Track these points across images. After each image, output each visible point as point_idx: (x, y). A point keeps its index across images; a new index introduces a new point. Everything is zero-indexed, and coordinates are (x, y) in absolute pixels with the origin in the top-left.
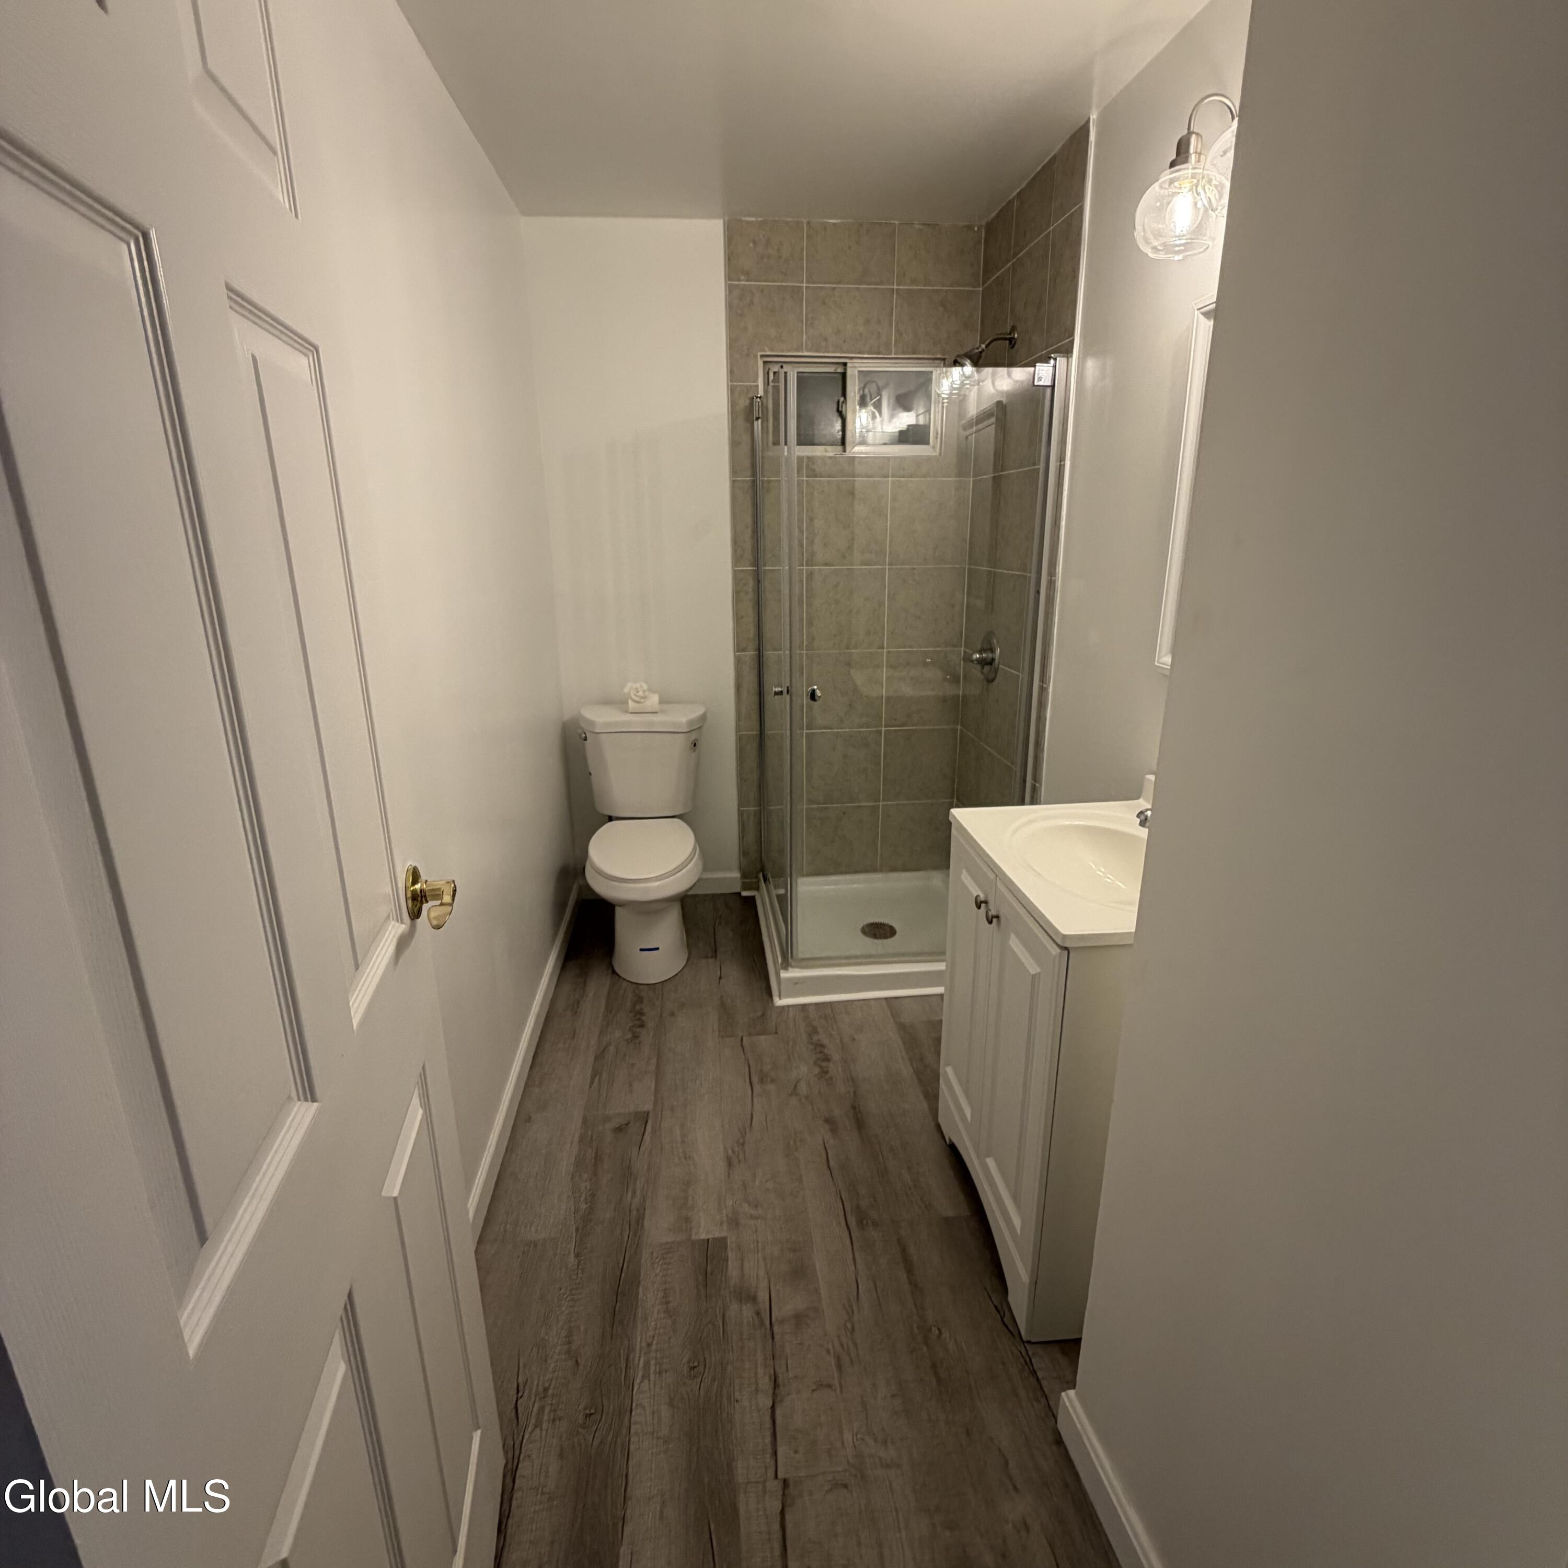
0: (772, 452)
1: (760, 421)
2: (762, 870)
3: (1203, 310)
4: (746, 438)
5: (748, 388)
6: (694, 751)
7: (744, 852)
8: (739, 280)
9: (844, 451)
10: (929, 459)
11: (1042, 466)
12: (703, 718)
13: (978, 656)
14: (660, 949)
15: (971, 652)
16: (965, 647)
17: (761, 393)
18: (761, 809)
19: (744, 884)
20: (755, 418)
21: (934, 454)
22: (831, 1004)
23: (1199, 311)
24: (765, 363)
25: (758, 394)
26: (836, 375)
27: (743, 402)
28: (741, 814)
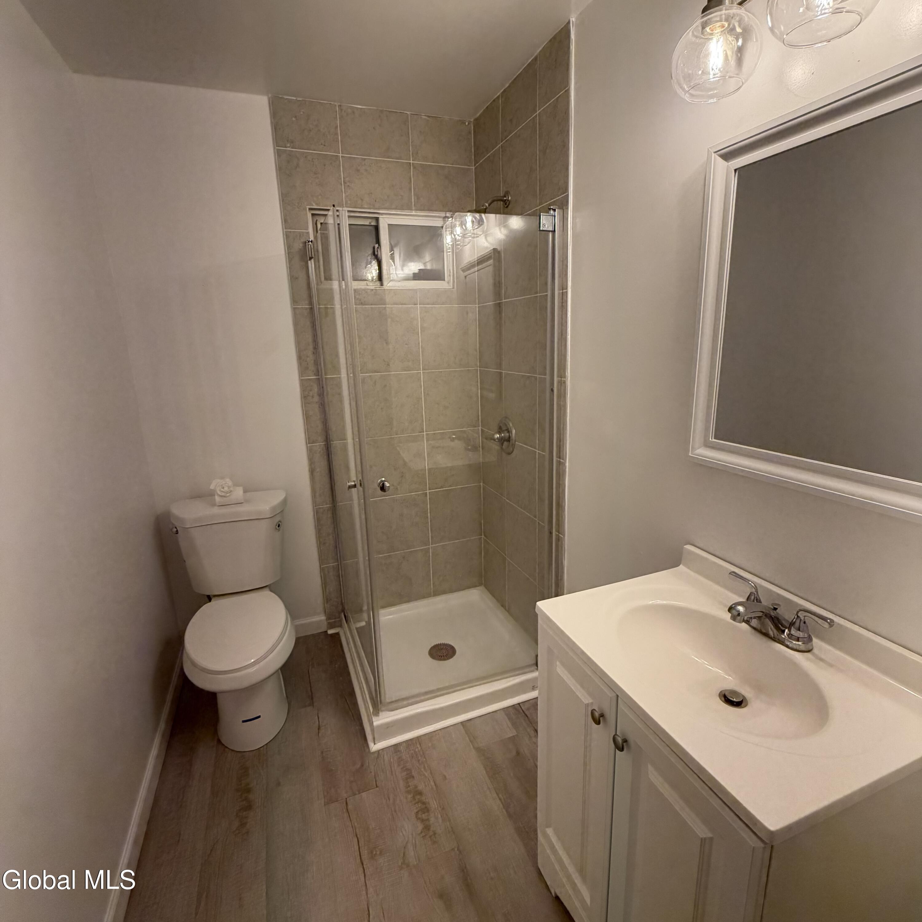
0: (325, 285)
1: (313, 260)
2: (343, 611)
3: (719, 153)
4: (302, 275)
5: (301, 235)
6: (279, 530)
7: (327, 600)
8: (286, 147)
9: (382, 285)
10: (445, 291)
11: (549, 293)
12: (285, 502)
13: (498, 436)
14: (261, 716)
15: (493, 433)
16: (481, 427)
17: (312, 238)
18: (338, 564)
19: (329, 623)
20: (308, 259)
21: (449, 288)
22: (418, 739)
23: (715, 154)
24: (313, 215)
25: (310, 239)
26: (370, 228)
27: (298, 245)
28: (322, 570)
